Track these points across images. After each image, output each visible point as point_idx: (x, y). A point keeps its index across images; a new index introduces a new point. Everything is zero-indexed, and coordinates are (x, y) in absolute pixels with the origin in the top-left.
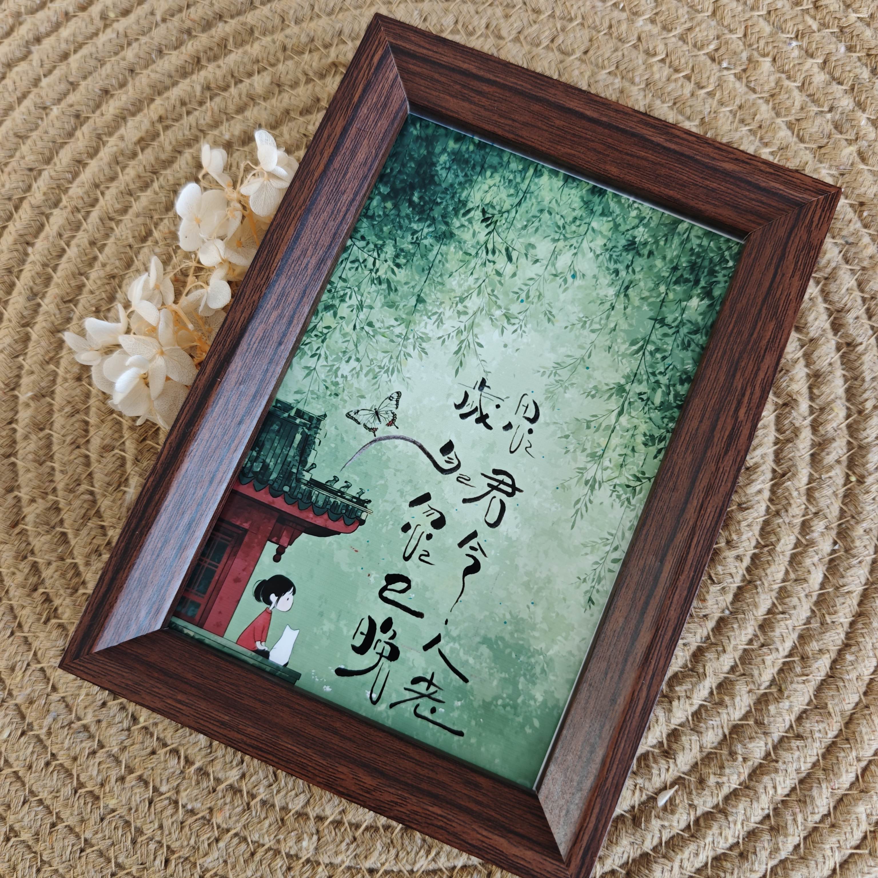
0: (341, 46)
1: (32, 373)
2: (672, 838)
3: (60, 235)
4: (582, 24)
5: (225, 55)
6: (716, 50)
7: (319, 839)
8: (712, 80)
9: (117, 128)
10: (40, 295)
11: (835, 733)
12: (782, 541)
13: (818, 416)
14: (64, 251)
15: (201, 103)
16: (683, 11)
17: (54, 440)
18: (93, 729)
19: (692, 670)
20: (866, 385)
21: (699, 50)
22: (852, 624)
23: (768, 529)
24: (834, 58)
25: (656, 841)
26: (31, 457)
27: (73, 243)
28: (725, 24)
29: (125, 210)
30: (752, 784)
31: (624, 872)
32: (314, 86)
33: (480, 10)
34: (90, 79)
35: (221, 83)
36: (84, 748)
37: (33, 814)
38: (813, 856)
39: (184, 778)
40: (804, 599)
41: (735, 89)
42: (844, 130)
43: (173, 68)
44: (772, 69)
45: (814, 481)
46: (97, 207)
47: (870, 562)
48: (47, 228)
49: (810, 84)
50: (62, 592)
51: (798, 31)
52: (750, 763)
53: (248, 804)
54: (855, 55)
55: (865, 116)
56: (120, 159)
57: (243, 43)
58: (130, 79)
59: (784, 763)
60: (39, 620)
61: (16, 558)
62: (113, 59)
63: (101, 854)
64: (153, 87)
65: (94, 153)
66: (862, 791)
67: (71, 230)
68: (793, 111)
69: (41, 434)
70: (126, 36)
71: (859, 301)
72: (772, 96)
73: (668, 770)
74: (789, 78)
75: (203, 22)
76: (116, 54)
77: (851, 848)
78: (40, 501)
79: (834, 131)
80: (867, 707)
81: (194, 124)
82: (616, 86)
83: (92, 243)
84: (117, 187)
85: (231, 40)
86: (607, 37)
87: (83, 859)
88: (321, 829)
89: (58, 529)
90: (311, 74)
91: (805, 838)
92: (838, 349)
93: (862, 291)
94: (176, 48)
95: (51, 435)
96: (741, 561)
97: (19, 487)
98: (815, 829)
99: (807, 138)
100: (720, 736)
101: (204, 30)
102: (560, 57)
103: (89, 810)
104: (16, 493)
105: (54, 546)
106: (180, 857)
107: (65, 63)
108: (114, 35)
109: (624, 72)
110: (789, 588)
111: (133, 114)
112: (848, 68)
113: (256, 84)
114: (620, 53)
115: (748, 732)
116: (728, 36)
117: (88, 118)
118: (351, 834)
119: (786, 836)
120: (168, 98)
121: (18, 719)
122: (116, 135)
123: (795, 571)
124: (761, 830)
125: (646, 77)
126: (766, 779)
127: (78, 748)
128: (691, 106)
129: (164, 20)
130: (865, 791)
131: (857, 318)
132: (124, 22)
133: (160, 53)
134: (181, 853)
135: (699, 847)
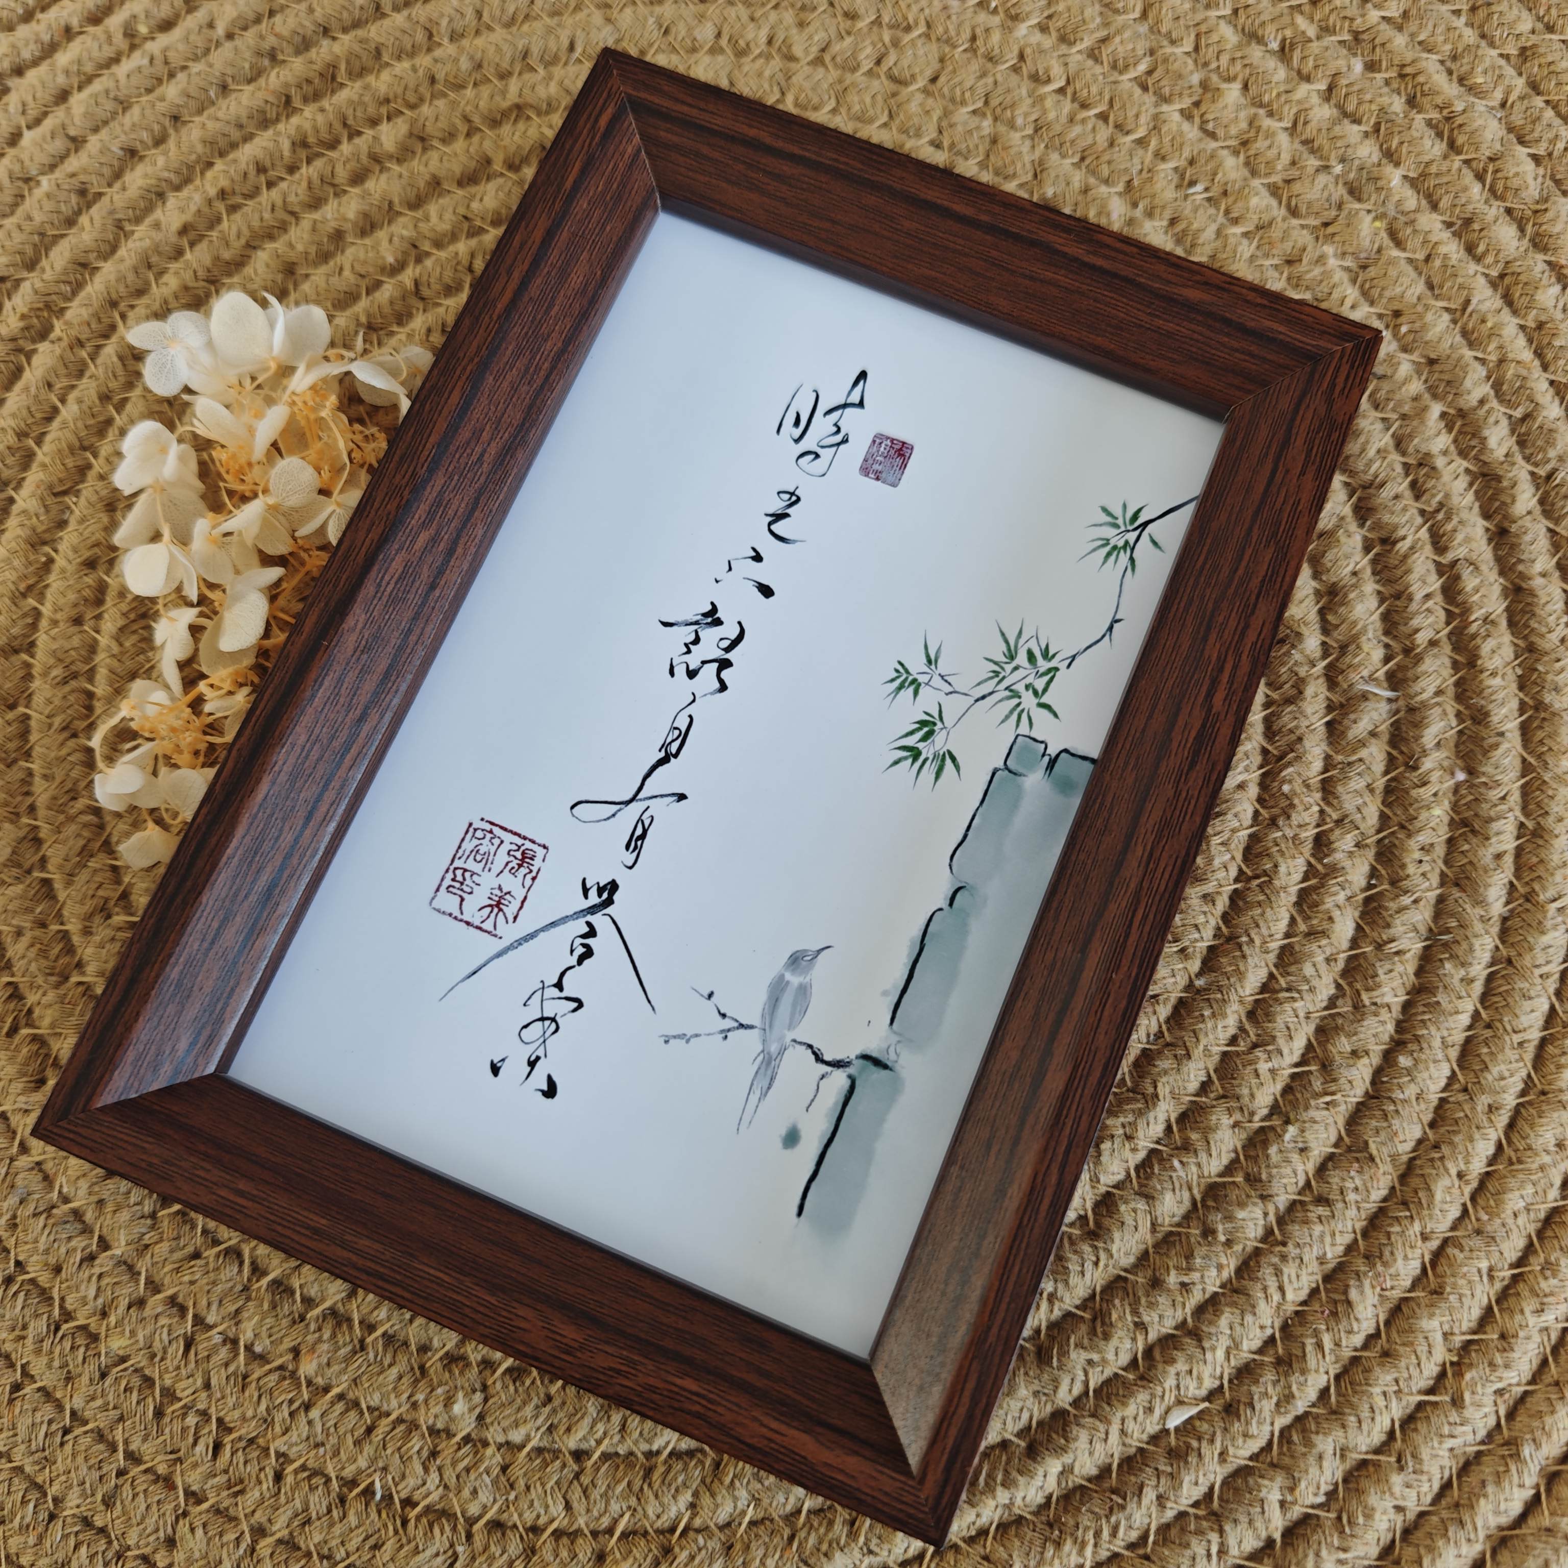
0: (527, 76)
2: (1107, 1382)
3: (50, 385)
4: (927, 36)
5: (333, 92)
6: (1150, 73)
7: (486, 1400)
8: (1143, 119)
9: (149, 209)
10: (12, 485)
11: (1384, 1192)
12: (1282, 869)
13: (1337, 659)
14: (55, 411)
15: (292, 169)
16: (1092, 12)
17: (33, 723)
18: (89, 1216)
19: (1133, 1090)
20: (1414, 607)
21: (1121, 73)
22: (1407, 1007)
23: (1258, 848)
24: (1344, 82)
25: (1077, 1389)
27: (72, 397)
28: (1164, 30)
30: (1244, 1282)
31: (1023, 1444)
32: (482, 139)
33: (758, 14)
34: (104, 134)
35: (324, 136)
36: (75, 1250)
38: (1352, 1406)
39: (248, 1299)
40: (1323, 967)
41: (1181, 133)
42: (1365, 197)
43: (244, 114)
44: (1243, 101)
45: (1334, 767)
46: (114, 339)
47: (1433, 901)
48: (27, 374)
49: (1306, 123)
50: (40, 980)
51: (1284, 40)
52: (1238, 1248)
53: (362, 1341)
54: (1380, 77)
55: (1399, 172)
56: (154, 259)
57: (363, 72)
58: (171, 131)
59: (1298, 1245)
62: (144, 99)
63: (100, 1436)
64: (210, 143)
65: (108, 250)
66: (1435, 1292)
67: (68, 375)
68: (1279, 167)
69: (10, 716)
70: (166, 63)
71: (1399, 469)
72: (1245, 143)
73: (1096, 1264)
74: (1271, 114)
75: (297, 39)
76: (149, 91)
77: (1420, 1392)
79: (1346, 197)
80: (1436, 1146)
81: (279, 202)
82: (986, 132)
83: (105, 398)
84: (148, 306)
85: (343, 67)
86: (969, 55)
87: (68, 1448)
88: (490, 1382)
89: (36, 874)
90: (477, 120)
91: (1338, 1377)
92: (1367, 549)
93: (1404, 453)
94: (250, 81)
95: (28, 717)
96: (1214, 903)
98: (1355, 1360)
99: (1303, 209)
100: (1187, 1204)
101: (298, 52)
102: (891, 87)
103: (80, 1358)
105: (28, 904)
106: (240, 1439)
107: (63, 107)
108: (146, 61)
109: (998, 110)
110: (1297, 948)
111: (178, 188)
112: (1368, 97)
113: (384, 138)
114: (990, 80)
115: (1234, 1194)
116: (1169, 50)
117: (100, 195)
118: (542, 1391)
119: (1303, 1372)
120: (236, 161)
122: (148, 221)
123: (1306, 918)
124: (1262, 1364)
125: (1034, 117)
126: (1267, 1272)
127: (63, 1250)
128: (1109, 162)
129: (230, 36)
130: (1438, 1292)
131: (1396, 497)
132: (163, 40)
133: (224, 88)
134: (243, 1431)
135: (1153, 1396)
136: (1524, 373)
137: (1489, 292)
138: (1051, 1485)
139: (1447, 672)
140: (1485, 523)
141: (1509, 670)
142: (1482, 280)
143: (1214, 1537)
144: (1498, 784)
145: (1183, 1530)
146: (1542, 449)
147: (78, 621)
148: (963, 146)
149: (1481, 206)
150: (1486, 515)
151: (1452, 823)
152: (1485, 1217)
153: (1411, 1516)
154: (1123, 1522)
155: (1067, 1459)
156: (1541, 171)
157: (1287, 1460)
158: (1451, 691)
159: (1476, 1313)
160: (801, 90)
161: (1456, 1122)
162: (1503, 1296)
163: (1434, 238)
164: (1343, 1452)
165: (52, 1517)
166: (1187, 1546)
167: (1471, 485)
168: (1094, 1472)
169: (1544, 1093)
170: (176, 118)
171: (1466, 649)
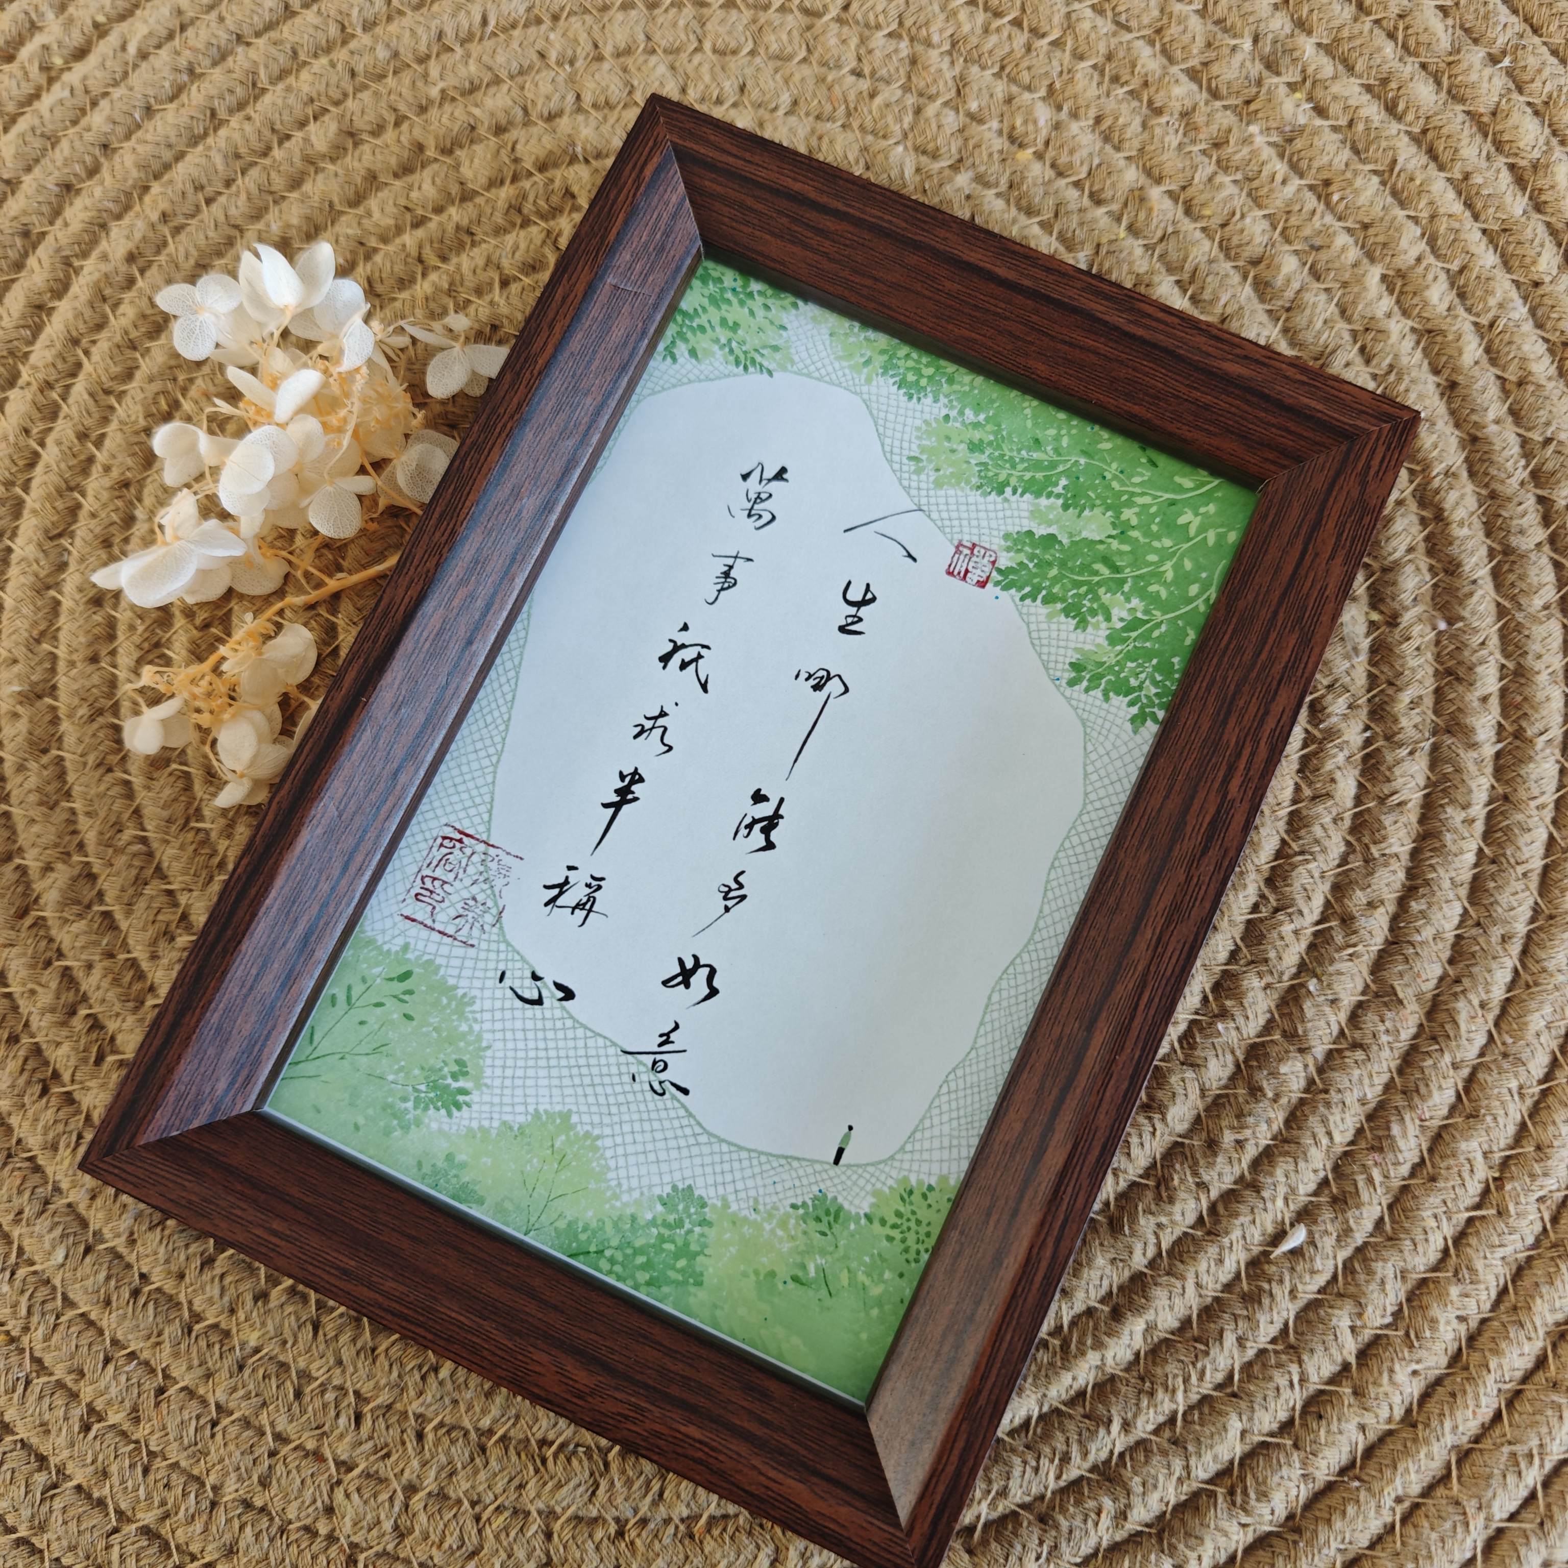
0: (444, 57)
1: (15, 661)
2: (1178, 1242)
3: (27, 431)
5: (256, 98)
8: (1056, 21)
9: (94, 242)
10: (7, 535)
11: (1413, 1031)
14: (36, 456)
15: (228, 183)
17: (67, 764)
22: (1415, 854)
25: (1151, 1252)
26: (33, 798)
27: (50, 440)
29: (128, 375)
30: (1294, 1132)
31: (1106, 1309)
32: (411, 127)
34: (37, 171)
35: (256, 145)
36: (193, 1256)
37: (123, 1378)
38: (1407, 1232)
40: (1331, 827)
41: (1095, 29)
42: (1282, 69)
43: (173, 134)
46: (81, 377)
47: (1428, 751)
50: (117, 1008)
52: (1284, 1101)
55: (1314, 40)
56: (108, 292)
57: (283, 74)
58: (103, 160)
59: (1339, 1091)
60: (85, 1060)
61: (33, 967)
62: (71, 131)
63: (246, 1423)
64: (143, 167)
65: (60, 289)
66: (1471, 1116)
67: (43, 419)
68: (1196, 51)
69: (45, 759)
70: (87, 92)
71: (1347, 337)
72: (1159, 31)
73: (1153, 1134)
75: (213, 51)
76: (75, 123)
77: (1468, 1209)
78: (60, 866)
79: (1266, 73)
80: (1458, 981)
81: (222, 218)
82: (904, 53)
83: (83, 436)
84: (110, 339)
85: (262, 72)
87: (219, 1437)
89: (96, 908)
90: (403, 108)
91: (1390, 1207)
93: (1349, 320)
94: (172, 99)
95: (62, 759)
97: (20, 850)
98: (1405, 1189)
99: (1224, 92)
100: (1230, 1068)
101: (215, 64)
102: (805, 20)
103: (217, 1355)
104: (18, 861)
105: (94, 937)
106: (378, 1407)
108: (66, 93)
109: (914, 30)
110: (1304, 812)
111: (119, 217)
113: (313, 138)
115: (1273, 1051)
117: (43, 234)
119: (1358, 1207)
120: (171, 181)
121: (75, 1227)
122: (95, 254)
123: (1310, 784)
124: (1318, 1206)
125: (949, 32)
126: (1313, 1121)
127: (182, 1257)
128: (1029, 68)
129: (143, 55)
130: (1474, 1116)
131: (1347, 365)
132: (80, 69)
133: (149, 111)
134: (379, 1401)
135: (1222, 1248)
136: (1456, 225)
137: (1413, 149)
138: (1138, 1342)
139: (1416, 528)
140: (1436, 379)
141: (1475, 519)
142: (1406, 139)
143: (1294, 1368)
144: (1476, 631)
145: (1264, 1365)
146: (1483, 299)
147: (94, 659)
148: (883, 72)
149: (1396, 64)
150: (1436, 372)
151: (1437, 673)
152: (1509, 1041)
153: (1473, 1324)
154: (1209, 1367)
155: (1150, 1316)
156: (1450, 22)
157: (1352, 1289)
158: (1422, 547)
159: (1511, 1130)
160: (718, 36)
161: (1473, 955)
162: (1534, 1111)
163: (1353, 102)
164: (1404, 1275)
165: (214, 1504)
166: (1271, 1378)
167: (1418, 343)
168: (1176, 1324)
169: (1551, 917)
170: (105, 146)
171: (1431, 503)
